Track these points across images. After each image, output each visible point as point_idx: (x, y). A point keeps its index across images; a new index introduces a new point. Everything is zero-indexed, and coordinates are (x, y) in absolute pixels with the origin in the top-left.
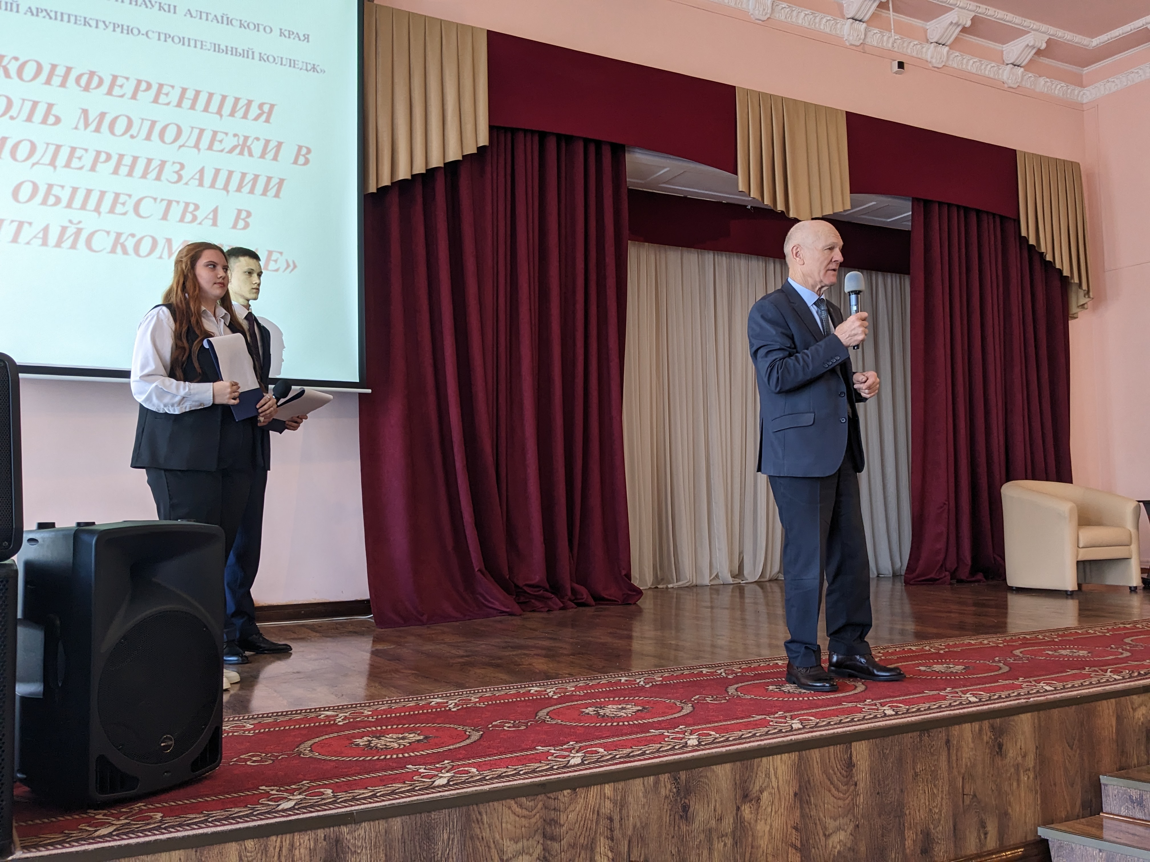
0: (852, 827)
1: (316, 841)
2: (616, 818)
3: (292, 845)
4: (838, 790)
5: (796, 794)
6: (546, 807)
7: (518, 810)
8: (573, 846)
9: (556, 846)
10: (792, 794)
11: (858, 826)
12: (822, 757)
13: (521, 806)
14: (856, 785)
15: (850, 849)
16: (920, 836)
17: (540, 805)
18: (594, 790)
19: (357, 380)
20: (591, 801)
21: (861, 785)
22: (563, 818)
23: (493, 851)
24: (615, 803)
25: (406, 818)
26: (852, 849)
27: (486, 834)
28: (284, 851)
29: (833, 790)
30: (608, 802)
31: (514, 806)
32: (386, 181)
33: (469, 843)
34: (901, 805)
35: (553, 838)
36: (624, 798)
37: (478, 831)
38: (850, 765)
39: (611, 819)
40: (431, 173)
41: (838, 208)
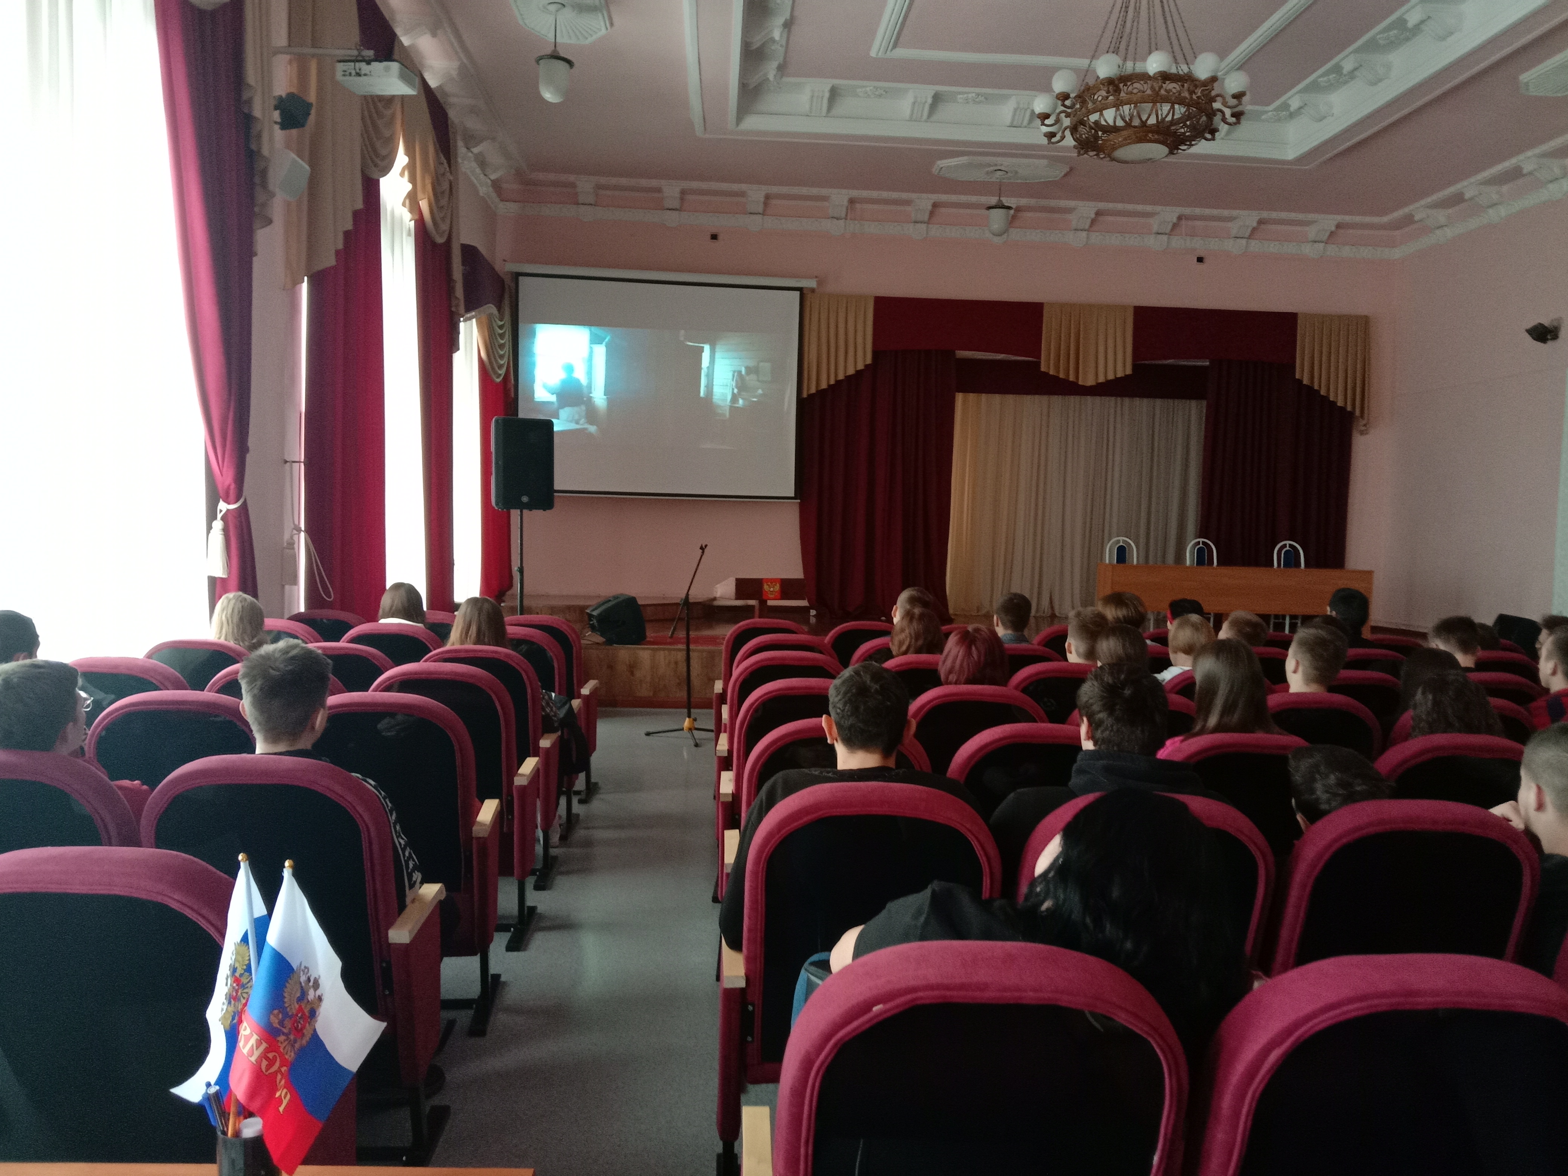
19: (793, 495)
32: (813, 390)
40: (838, 382)
41: (1120, 374)
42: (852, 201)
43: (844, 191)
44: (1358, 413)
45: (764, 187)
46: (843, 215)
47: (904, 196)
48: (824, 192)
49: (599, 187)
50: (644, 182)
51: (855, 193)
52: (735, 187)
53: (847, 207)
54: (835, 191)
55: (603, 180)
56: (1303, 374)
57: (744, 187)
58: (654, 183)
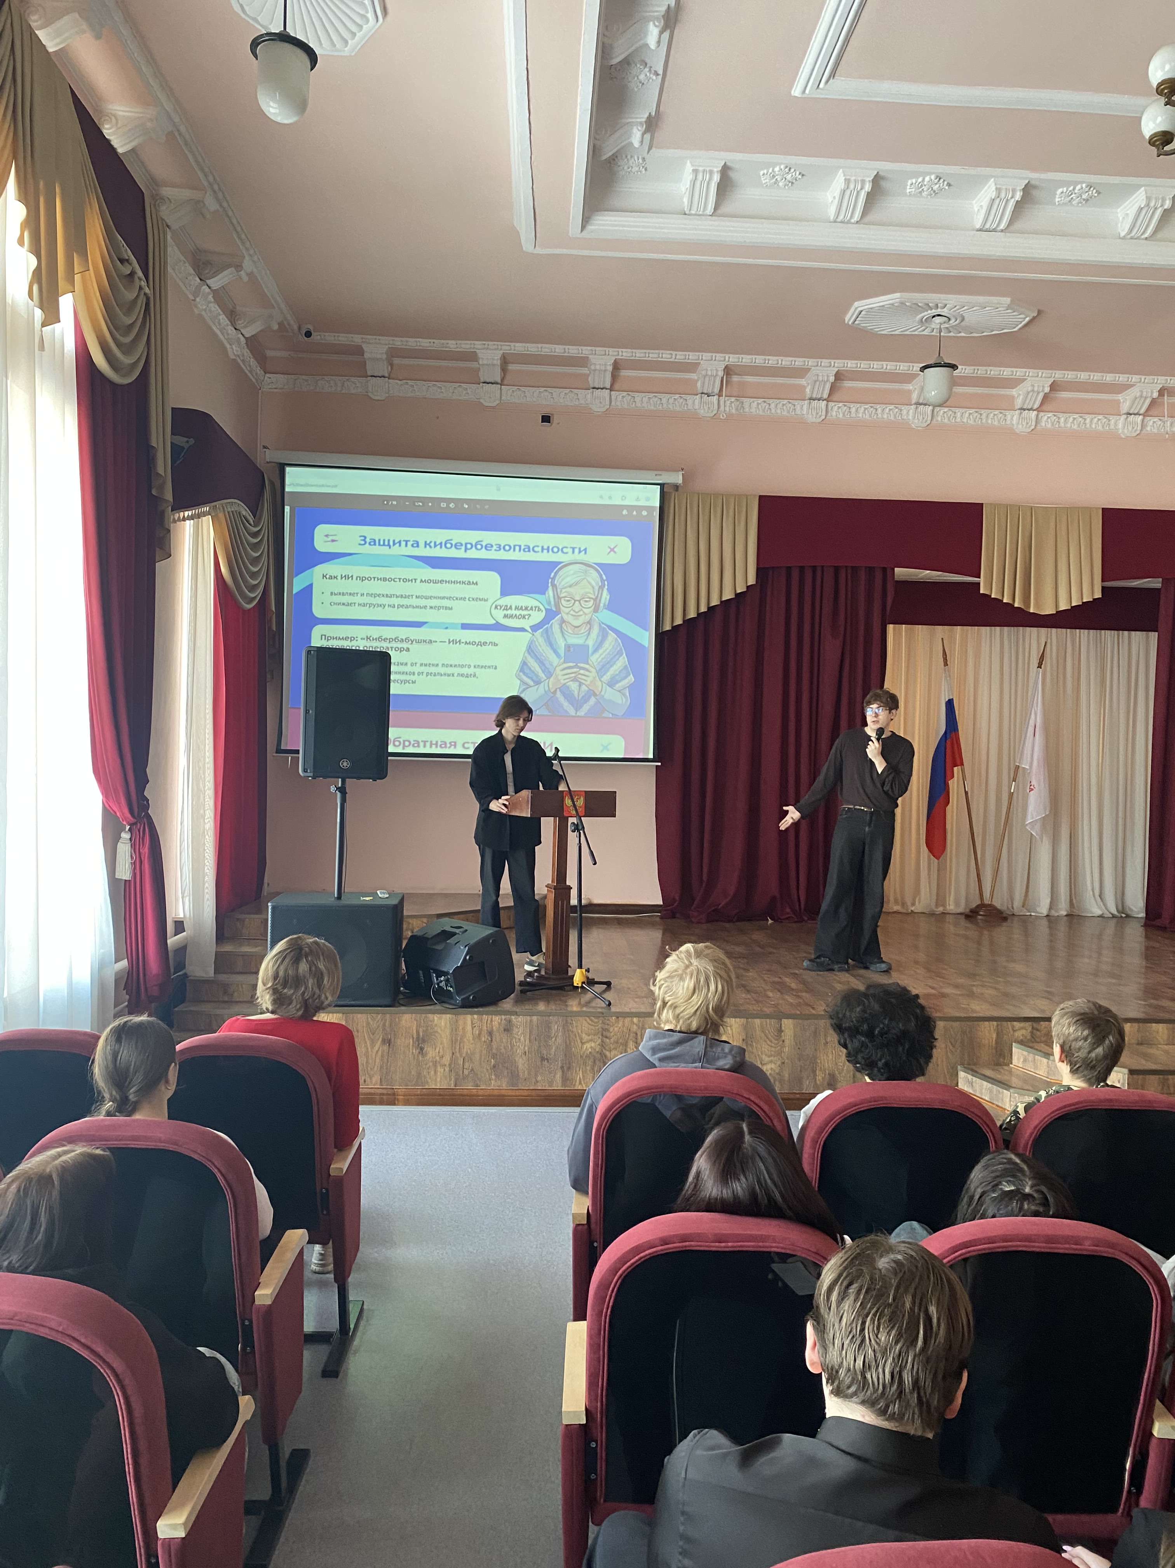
0: (779, 1063)
1: (501, 1020)
2: (639, 1034)
3: (492, 1020)
4: (771, 1042)
5: (743, 1040)
6: (603, 1023)
7: (590, 1022)
8: (617, 1042)
9: (608, 1040)
10: (741, 1039)
11: (784, 1063)
12: (761, 1023)
13: (591, 1020)
14: (783, 1041)
15: (777, 1074)
16: (827, 1076)
17: (601, 1022)
18: (628, 1020)
19: (652, 756)
20: (626, 1025)
21: (787, 1042)
22: (611, 1029)
23: (578, 1038)
24: (639, 1028)
25: (539, 1017)
26: (779, 1074)
27: (575, 1030)
28: (489, 1022)
29: (768, 1042)
30: (635, 1026)
31: (588, 1020)
33: (567, 1032)
34: (815, 1058)
35: (606, 1037)
36: (643, 1025)
37: (571, 1028)
38: (780, 1031)
39: (636, 1034)
40: (711, 609)
42: (728, 371)
43: (719, 356)
45: (612, 351)
46: (717, 390)
47: (799, 362)
48: (692, 356)
49: (393, 353)
50: (452, 345)
51: (732, 359)
52: (573, 351)
53: (722, 378)
54: (707, 355)
55: (398, 342)
57: (585, 350)
58: (465, 346)
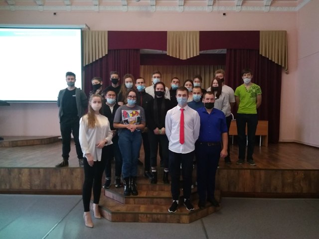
32: (87, 64)
41: (195, 55)
44: (283, 66)
46: (98, 4)
53: (99, 1)
56: (262, 52)
